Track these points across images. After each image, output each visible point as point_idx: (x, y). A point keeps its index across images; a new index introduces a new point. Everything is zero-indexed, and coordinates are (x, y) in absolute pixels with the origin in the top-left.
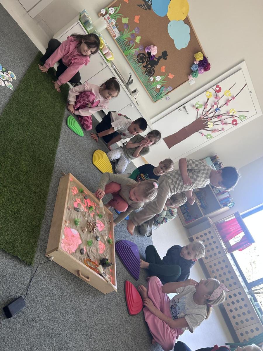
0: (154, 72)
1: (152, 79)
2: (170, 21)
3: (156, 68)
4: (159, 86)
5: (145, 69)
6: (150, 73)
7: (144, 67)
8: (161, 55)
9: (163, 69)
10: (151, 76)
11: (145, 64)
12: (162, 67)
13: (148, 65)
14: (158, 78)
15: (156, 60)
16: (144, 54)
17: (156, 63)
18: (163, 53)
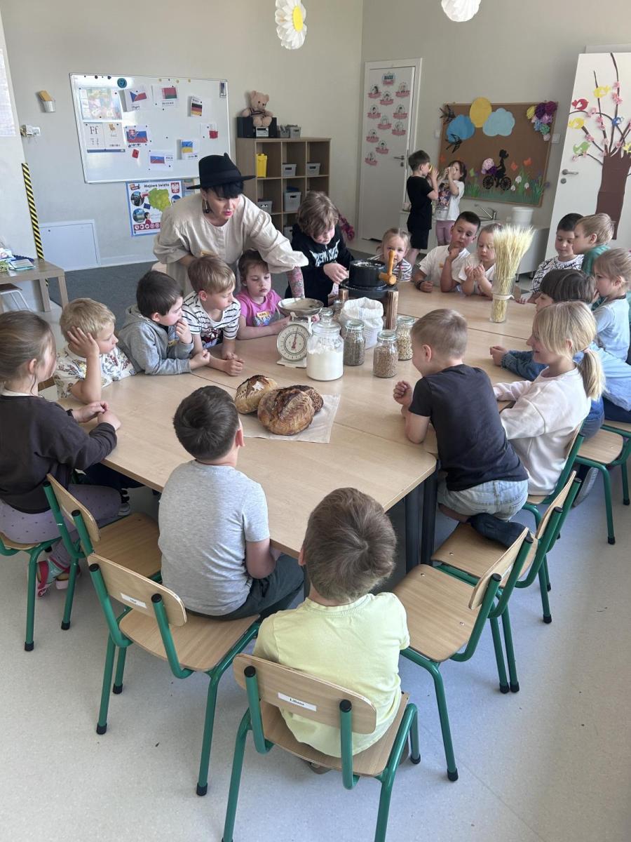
0: (509, 179)
1: (513, 188)
2: (482, 128)
3: (507, 174)
4: (527, 186)
5: (499, 187)
6: (506, 184)
7: (497, 186)
8: (500, 158)
9: (514, 167)
10: (510, 186)
11: (495, 183)
12: (511, 166)
13: (498, 180)
14: (518, 179)
15: (501, 168)
16: (486, 177)
17: (504, 169)
18: (500, 155)
